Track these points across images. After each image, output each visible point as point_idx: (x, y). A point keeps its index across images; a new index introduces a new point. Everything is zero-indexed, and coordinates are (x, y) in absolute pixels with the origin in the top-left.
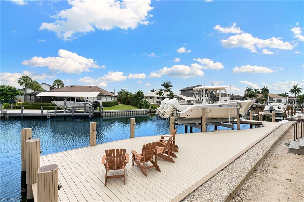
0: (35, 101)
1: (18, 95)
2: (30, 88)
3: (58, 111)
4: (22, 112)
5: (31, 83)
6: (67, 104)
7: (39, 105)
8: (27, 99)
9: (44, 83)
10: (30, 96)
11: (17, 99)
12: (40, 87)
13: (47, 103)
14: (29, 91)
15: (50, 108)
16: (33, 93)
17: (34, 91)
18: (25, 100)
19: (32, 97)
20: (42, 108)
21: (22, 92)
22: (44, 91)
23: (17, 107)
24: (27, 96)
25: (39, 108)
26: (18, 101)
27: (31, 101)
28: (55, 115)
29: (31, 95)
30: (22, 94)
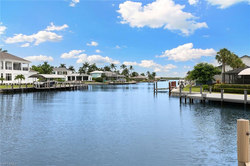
0: (235, 82)
1: (216, 74)
2: (228, 64)
4: (222, 96)
5: (230, 57)
7: (240, 87)
8: (225, 79)
9: (246, 56)
10: (229, 76)
11: (214, 80)
12: (241, 62)
14: (228, 68)
16: (232, 71)
17: (233, 68)
18: (224, 80)
19: (231, 76)
20: (245, 92)
21: (220, 70)
22: (245, 67)
23: (215, 89)
24: (226, 75)
25: (241, 92)
26: (216, 82)
27: (231, 82)
29: (229, 73)
30: (220, 73)
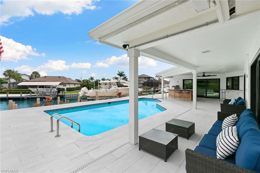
0: (17, 87)
1: (3, 83)
2: (13, 78)
3: (32, 94)
4: (7, 95)
5: (13, 75)
6: (38, 90)
7: (19, 91)
8: (11, 86)
9: (24, 74)
10: (13, 85)
11: (2, 87)
12: (21, 78)
13: (26, 89)
14: (13, 80)
15: (27, 93)
16: (15, 82)
18: (9, 87)
20: (21, 93)
21: (7, 81)
22: (24, 80)
23: (3, 92)
24: (11, 84)
25: (19, 93)
26: (4, 88)
27: (14, 88)
28: (30, 97)
29: (13, 83)
30: (7, 83)
